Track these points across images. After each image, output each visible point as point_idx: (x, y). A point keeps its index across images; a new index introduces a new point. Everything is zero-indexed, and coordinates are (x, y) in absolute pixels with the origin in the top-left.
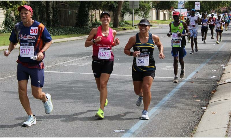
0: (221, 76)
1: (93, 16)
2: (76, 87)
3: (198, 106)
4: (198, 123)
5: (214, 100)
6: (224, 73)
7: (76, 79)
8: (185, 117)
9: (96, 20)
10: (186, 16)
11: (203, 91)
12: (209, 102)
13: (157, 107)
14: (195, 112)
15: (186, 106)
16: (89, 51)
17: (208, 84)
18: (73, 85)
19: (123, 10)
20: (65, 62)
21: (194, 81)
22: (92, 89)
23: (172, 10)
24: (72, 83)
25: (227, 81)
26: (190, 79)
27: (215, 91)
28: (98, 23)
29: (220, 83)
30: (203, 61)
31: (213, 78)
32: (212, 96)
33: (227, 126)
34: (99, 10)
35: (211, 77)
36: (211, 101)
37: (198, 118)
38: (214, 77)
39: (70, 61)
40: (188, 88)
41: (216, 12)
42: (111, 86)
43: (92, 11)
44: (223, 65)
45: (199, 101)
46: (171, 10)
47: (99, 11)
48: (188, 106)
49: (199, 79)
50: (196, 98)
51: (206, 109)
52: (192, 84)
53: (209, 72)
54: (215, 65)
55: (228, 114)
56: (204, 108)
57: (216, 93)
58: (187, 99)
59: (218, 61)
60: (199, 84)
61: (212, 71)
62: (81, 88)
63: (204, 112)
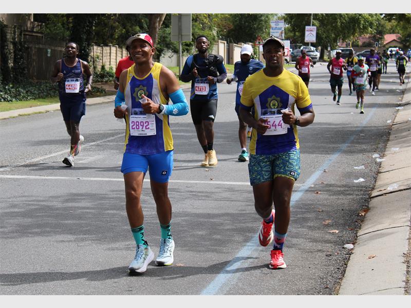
0: (376, 179)
1: (98, 58)
2: (75, 207)
3: (335, 243)
4: (341, 279)
5: (366, 230)
6: (381, 173)
7: (74, 191)
8: (311, 266)
9: (103, 67)
10: (287, 56)
11: (343, 210)
12: (358, 234)
13: (250, 248)
14: (331, 255)
15: (311, 244)
16: (94, 132)
17: (351, 197)
18: (70, 204)
19: (159, 46)
20: (47, 157)
21: (320, 191)
22: (109, 212)
23: (259, 43)
24: (67, 201)
25: (390, 189)
26: (313, 186)
27: (367, 210)
28: (108, 73)
29: (374, 193)
30: (333, 148)
31: (359, 183)
32: (362, 221)
33: (405, 284)
34: (110, 46)
35: (355, 181)
36: (360, 232)
37: (338, 268)
38: (362, 180)
39: (57, 154)
40: (312, 204)
41: (349, 45)
42: (149, 204)
43: (95, 47)
44: (376, 155)
45: (337, 231)
46: (257, 43)
47: (108, 48)
48: (315, 244)
49: (330, 185)
50: (328, 226)
51: (352, 249)
52: (318, 196)
53: (348, 170)
54: (360, 156)
55: (403, 259)
56: (350, 246)
57: (369, 214)
58: (310, 228)
59: (364, 147)
60: (332, 197)
61: (355, 168)
62: (87, 210)
63: (350, 255)
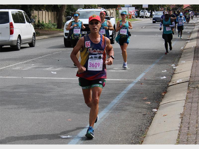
0: (172, 77)
1: (36, 16)
2: (19, 92)
3: (148, 109)
4: (149, 126)
5: (164, 101)
6: (175, 74)
7: (19, 84)
8: (134, 120)
9: (39, 21)
11: (154, 92)
12: (160, 104)
13: (105, 111)
14: (145, 115)
15: (136, 109)
16: (32, 54)
17: (158, 86)
18: (17, 90)
19: (67, 10)
20: (7, 67)
21: (143, 83)
22: (36, 94)
23: (119, 8)
24: (15, 89)
25: (178, 82)
26: (140, 80)
27: (166, 92)
28: (41, 24)
29: (170, 84)
30: (152, 61)
31: (163, 79)
32: (163, 98)
33: (179, 128)
34: (42, 11)
35: (162, 78)
36: (161, 103)
37: (148, 121)
38: (165, 77)
39: (12, 65)
40: (138, 90)
42: (57, 90)
43: (35, 11)
44: (173, 65)
45: (150, 103)
48: (138, 109)
49: (149, 80)
50: (145, 100)
51: (156, 112)
52: (142, 85)
53: (159, 72)
54: (165, 65)
55: (180, 116)
56: (155, 110)
57: (166, 94)
58: (136, 101)
59: (167, 61)
60: (149, 86)
61: (162, 71)
62: (26, 93)
63: (155, 114)
